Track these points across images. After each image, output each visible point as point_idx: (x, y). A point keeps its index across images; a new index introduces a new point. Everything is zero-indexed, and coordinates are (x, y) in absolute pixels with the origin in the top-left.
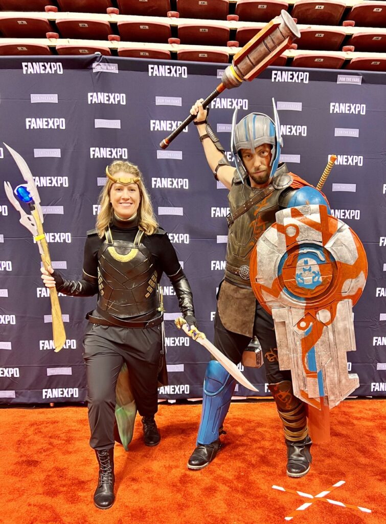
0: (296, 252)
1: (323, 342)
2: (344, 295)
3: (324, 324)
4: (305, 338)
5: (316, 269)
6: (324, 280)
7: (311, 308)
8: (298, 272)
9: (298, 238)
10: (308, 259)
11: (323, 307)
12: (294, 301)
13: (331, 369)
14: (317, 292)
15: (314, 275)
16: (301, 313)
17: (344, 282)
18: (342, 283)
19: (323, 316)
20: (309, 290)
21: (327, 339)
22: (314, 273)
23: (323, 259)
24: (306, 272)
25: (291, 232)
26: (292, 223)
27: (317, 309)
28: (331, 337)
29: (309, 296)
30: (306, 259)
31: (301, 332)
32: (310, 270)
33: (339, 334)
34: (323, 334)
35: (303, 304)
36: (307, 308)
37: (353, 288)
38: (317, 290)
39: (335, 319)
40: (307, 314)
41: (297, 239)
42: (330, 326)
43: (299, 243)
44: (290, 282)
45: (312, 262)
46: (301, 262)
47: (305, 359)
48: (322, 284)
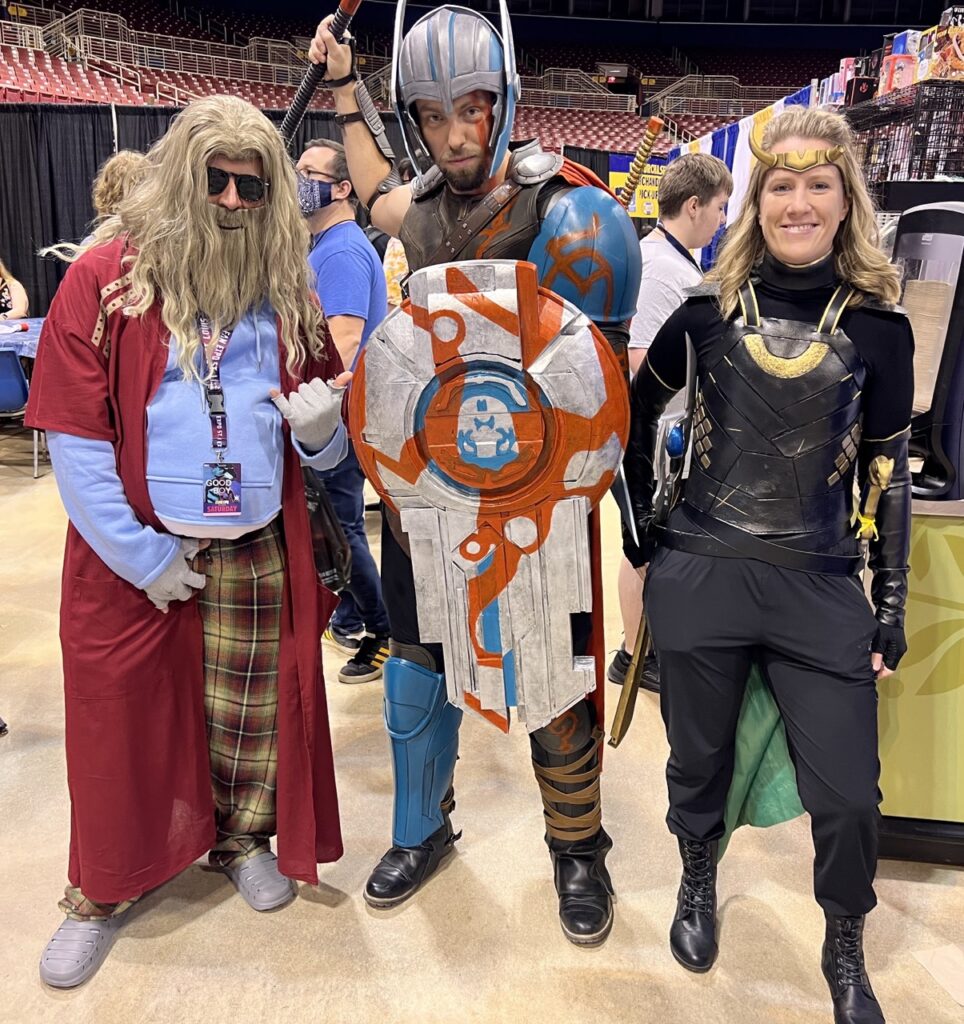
0: (457, 381)
1: (519, 589)
2: (568, 486)
3: (523, 551)
4: (477, 578)
5: (506, 422)
6: (524, 450)
7: (493, 513)
8: (463, 426)
9: (462, 348)
10: (488, 399)
11: (522, 512)
12: (452, 495)
13: (534, 650)
14: (506, 477)
15: (500, 436)
16: (470, 525)
17: (570, 458)
18: (565, 461)
19: (520, 530)
20: (487, 470)
21: (527, 583)
22: (500, 430)
23: (520, 401)
24: (483, 428)
25: (446, 330)
26: (448, 307)
27: (507, 515)
28: (537, 579)
29: (489, 486)
30: (481, 398)
31: (469, 564)
32: (491, 423)
33: (554, 575)
34: (518, 573)
35: (472, 503)
36: (482, 513)
37: (590, 471)
38: (506, 472)
39: (547, 541)
40: (483, 525)
41: (459, 349)
42: (534, 555)
43: (466, 359)
44: (441, 451)
45: (496, 406)
46: (468, 405)
47: (477, 626)
48: (519, 459)
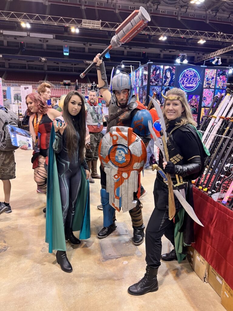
0: (116, 147)
1: (124, 186)
2: (134, 168)
3: (125, 179)
4: (117, 182)
5: (124, 155)
6: (127, 161)
7: (120, 171)
8: (116, 155)
9: (117, 141)
10: (121, 151)
11: (125, 172)
12: (113, 166)
13: (125, 197)
14: (123, 165)
15: (123, 158)
16: (116, 172)
17: (134, 163)
18: (134, 164)
19: (125, 175)
20: (120, 163)
22: (123, 157)
23: (127, 152)
24: (120, 156)
25: (115, 138)
26: (116, 134)
27: (122, 172)
28: (127, 184)
29: (120, 166)
30: (120, 150)
31: (115, 179)
32: (121, 155)
34: (124, 182)
35: (117, 169)
36: (118, 171)
37: (138, 166)
38: (123, 164)
39: (129, 178)
40: (118, 173)
42: (127, 180)
43: (118, 143)
44: (112, 158)
45: (122, 152)
46: (118, 151)
47: (116, 191)
48: (125, 162)
